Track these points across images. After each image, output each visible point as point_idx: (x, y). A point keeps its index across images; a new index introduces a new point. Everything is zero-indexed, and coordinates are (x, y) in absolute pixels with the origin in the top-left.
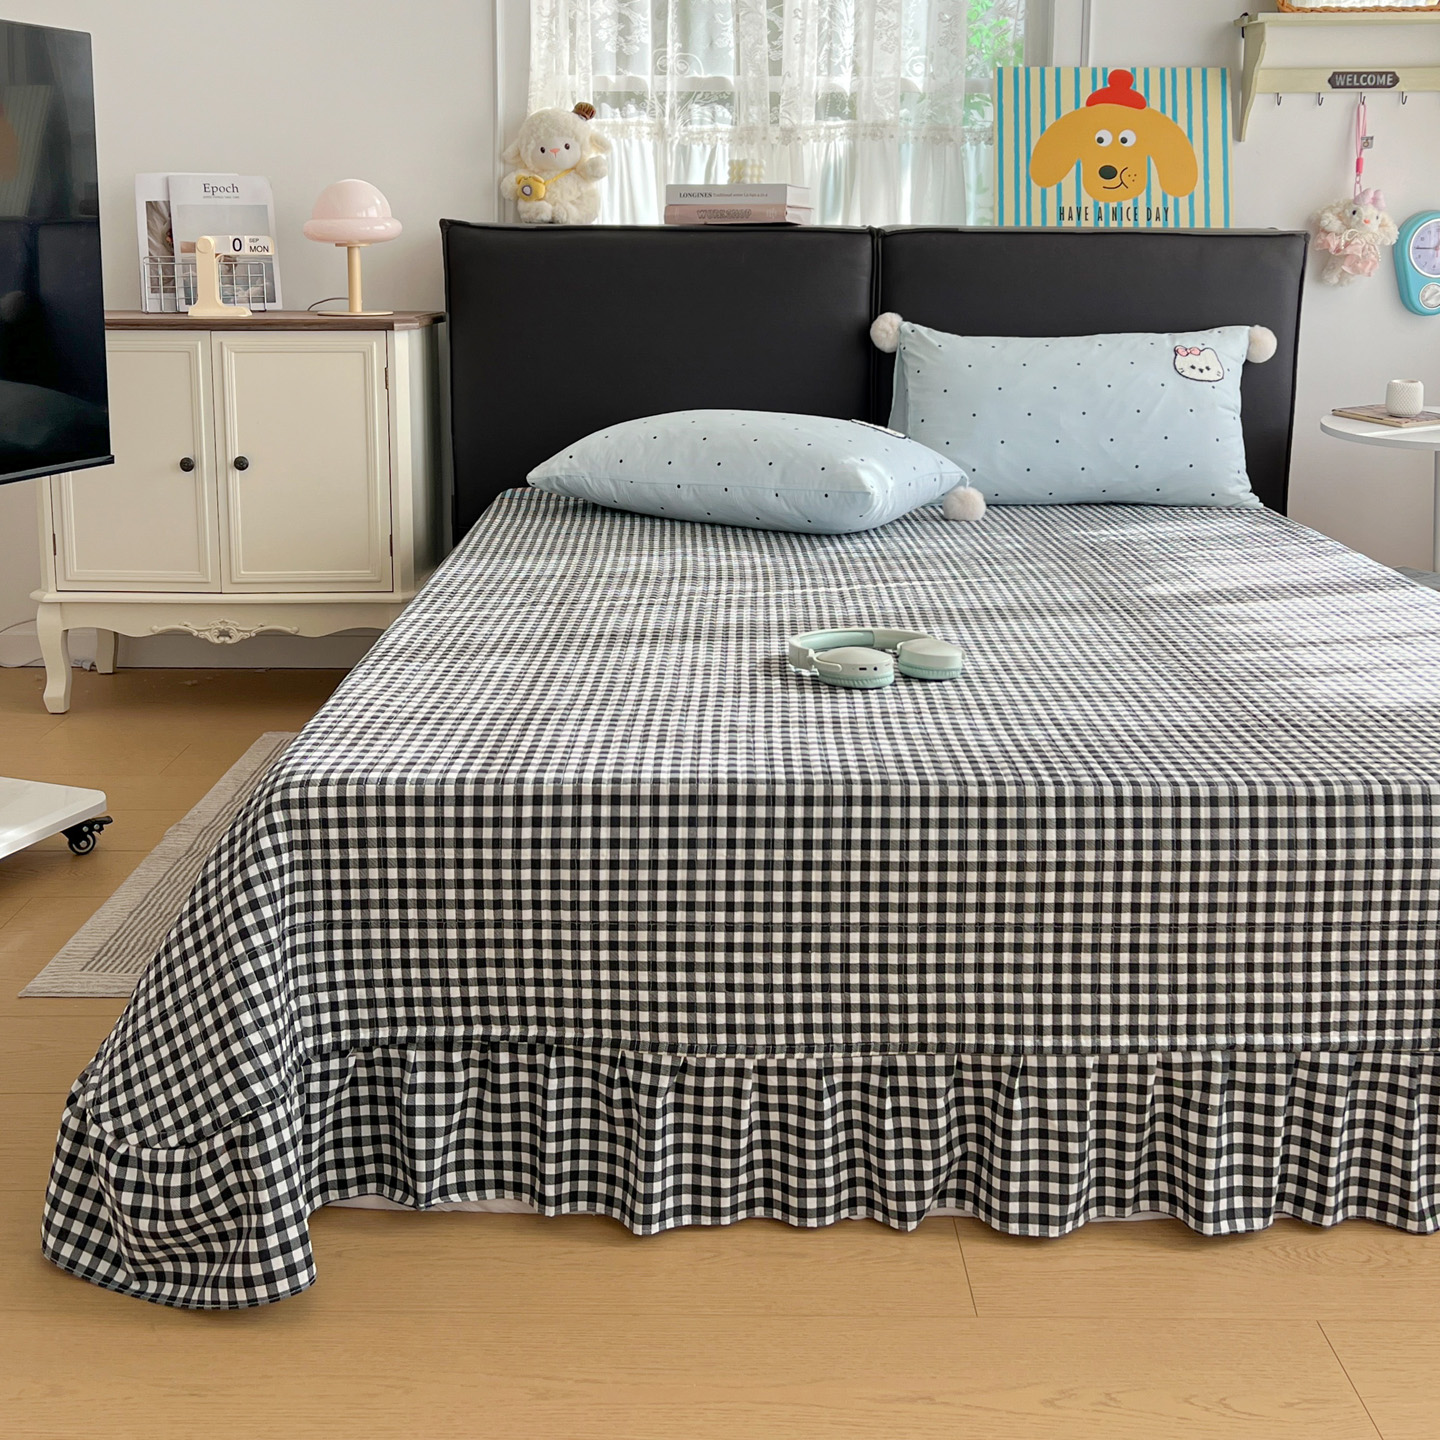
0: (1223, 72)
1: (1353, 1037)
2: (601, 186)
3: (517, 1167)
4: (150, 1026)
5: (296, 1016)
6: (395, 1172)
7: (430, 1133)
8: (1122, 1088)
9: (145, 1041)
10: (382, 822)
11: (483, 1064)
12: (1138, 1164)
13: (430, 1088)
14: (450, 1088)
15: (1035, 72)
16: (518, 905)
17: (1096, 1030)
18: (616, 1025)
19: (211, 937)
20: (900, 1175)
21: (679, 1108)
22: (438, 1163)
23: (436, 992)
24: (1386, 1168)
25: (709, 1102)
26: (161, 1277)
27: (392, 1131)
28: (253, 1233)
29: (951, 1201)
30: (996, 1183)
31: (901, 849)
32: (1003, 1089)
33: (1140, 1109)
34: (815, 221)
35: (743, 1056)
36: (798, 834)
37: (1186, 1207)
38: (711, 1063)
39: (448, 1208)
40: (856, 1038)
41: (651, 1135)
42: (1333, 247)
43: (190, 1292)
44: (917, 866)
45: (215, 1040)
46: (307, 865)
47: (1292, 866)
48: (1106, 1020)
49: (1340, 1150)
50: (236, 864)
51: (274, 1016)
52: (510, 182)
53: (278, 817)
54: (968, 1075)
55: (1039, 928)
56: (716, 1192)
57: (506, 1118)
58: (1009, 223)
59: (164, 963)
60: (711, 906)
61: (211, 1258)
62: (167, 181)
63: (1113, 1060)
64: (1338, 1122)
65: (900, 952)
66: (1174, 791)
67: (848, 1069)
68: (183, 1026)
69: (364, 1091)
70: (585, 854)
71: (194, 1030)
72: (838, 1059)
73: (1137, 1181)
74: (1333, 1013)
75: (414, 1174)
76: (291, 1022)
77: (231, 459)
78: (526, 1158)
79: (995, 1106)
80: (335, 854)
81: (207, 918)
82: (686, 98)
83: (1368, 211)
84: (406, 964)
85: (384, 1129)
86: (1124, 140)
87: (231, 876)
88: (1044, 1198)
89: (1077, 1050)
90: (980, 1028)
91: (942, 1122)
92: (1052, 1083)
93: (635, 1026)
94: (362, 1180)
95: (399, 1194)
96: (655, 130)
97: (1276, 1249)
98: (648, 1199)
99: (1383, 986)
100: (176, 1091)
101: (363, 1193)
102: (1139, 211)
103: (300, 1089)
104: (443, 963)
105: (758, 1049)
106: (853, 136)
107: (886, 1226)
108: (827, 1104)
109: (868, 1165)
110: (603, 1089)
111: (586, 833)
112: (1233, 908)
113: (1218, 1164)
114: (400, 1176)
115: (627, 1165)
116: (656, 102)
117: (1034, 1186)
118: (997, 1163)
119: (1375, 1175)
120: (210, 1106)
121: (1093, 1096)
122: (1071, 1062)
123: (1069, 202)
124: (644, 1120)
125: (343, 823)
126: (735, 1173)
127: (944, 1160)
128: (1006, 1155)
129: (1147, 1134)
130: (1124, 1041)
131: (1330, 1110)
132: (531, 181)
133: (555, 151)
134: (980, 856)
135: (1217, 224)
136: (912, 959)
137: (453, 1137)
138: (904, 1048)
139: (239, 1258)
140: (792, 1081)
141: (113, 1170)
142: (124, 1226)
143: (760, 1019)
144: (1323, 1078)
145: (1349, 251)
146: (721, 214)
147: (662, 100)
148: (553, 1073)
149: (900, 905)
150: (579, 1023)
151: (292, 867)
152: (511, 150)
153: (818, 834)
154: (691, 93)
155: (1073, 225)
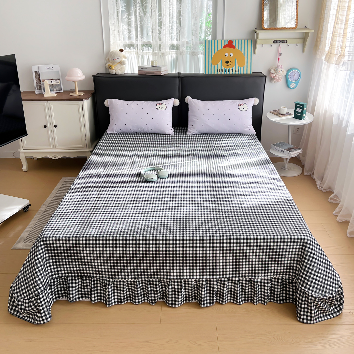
0: (251, 40)
1: (228, 276)
3: (88, 295)
6: (68, 295)
7: (72, 290)
8: (188, 284)
9: (21, 280)
10: (60, 243)
11: (81, 279)
13: (72, 283)
14: (76, 283)
15: (213, 41)
17: (183, 276)
18: (102, 274)
19: (31, 264)
20: (152, 297)
21: (114, 287)
22: (74, 295)
24: (234, 295)
25: (119, 286)
28: (40, 313)
29: (161, 299)
32: (168, 284)
33: (192, 287)
35: (124, 279)
37: (199, 302)
39: (76, 301)
40: (143, 276)
42: (272, 77)
44: (151, 251)
46: (48, 250)
47: (216, 250)
48: (185, 274)
49: (226, 293)
50: (35, 251)
52: (107, 65)
54: (162, 282)
55: (173, 260)
56: (121, 299)
57: (86, 287)
58: (207, 73)
59: (24, 267)
60: (116, 257)
62: (38, 67)
63: (187, 280)
64: (225, 289)
66: (196, 238)
67: (142, 281)
69: (61, 283)
72: (140, 280)
73: (192, 297)
74: (224, 272)
75: (70, 297)
77: (54, 125)
78: (89, 293)
81: (31, 260)
82: (143, 46)
83: (280, 69)
84: (66, 265)
86: (231, 55)
87: (34, 253)
88: (175, 301)
90: (164, 275)
91: (158, 289)
92: (176, 284)
94: (62, 296)
95: (68, 299)
96: (136, 53)
98: (109, 301)
100: (26, 290)
101: (63, 298)
102: (233, 70)
103: (49, 285)
104: (72, 265)
105: (126, 278)
106: (177, 54)
107: (150, 303)
108: (139, 286)
110: (101, 283)
111: (95, 246)
112: (206, 257)
113: (204, 296)
116: (136, 47)
117: (173, 299)
120: (32, 293)
121: (183, 285)
122: (179, 280)
123: (219, 68)
125: (53, 244)
126: (124, 296)
127: (159, 294)
129: (193, 290)
131: (224, 287)
132: (111, 66)
133: (116, 59)
134: (162, 249)
135: (249, 72)
136: (151, 265)
137: (77, 290)
138: (151, 278)
139: (38, 317)
140: (132, 283)
143: (126, 274)
144: (223, 282)
145: (275, 78)
146: (149, 73)
148: (93, 281)
149: (149, 256)
150: (96, 274)
151: (45, 251)
152: (107, 58)
153: (134, 246)
154: (144, 45)
155: (220, 73)
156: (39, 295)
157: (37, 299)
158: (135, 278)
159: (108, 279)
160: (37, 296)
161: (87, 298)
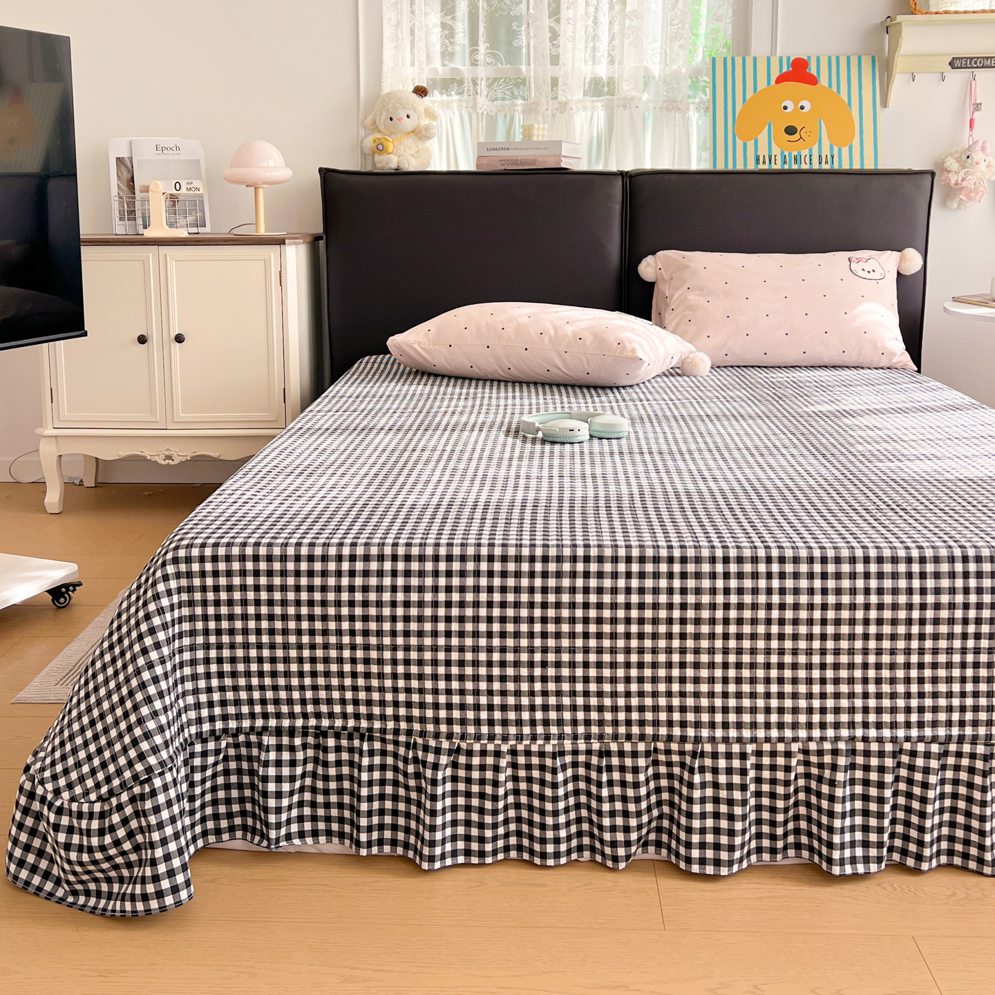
0: (873, 58)
1: (942, 732)
2: (433, 144)
3: (341, 820)
4: (80, 717)
5: (183, 711)
6: (255, 823)
7: (279, 795)
8: (773, 768)
9: (76, 727)
10: (243, 573)
11: (317, 747)
12: (786, 822)
13: (279, 763)
14: (293, 763)
15: (739, 60)
16: (339, 633)
17: (754, 725)
18: (409, 719)
19: (123, 654)
20: (613, 829)
21: (455, 779)
22: (284, 817)
23: (283, 695)
24: (968, 828)
25: (476, 775)
26: (88, 893)
27: (253, 794)
28: (148, 862)
29: (651, 849)
30: (683, 836)
31: (612, 593)
32: (687, 768)
33: (787, 783)
34: (583, 167)
35: (500, 742)
36: (538, 582)
37: (820, 855)
38: (477, 747)
39: (292, 850)
40: (581, 729)
41: (434, 798)
42: (953, 182)
43: (107, 904)
44: (623, 606)
45: (123, 726)
46: (191, 603)
47: (895, 607)
48: (761, 718)
49: (933, 814)
50: (141, 602)
51: (165, 709)
52: (369, 142)
53: (170, 569)
54: (662, 758)
55: (711, 651)
56: (482, 840)
57: (333, 785)
58: (720, 167)
59: (90, 672)
60: (476, 634)
61: (121, 880)
62: (131, 143)
63: (767, 747)
64: (931, 794)
65: (611, 668)
66: (809, 553)
67: (575, 752)
68: (102, 717)
69: (233, 765)
70: (387, 597)
71: (109, 719)
72: (568, 745)
73: (786, 835)
74: (926, 714)
75: (267, 824)
76: (179, 715)
77: (173, 335)
78: (347, 814)
79: (681, 780)
80: (211, 596)
81: (120, 640)
82: (493, 82)
83: (978, 156)
84: (261, 674)
85: (247, 793)
86: (802, 108)
87: (137, 611)
88: (717, 847)
89: (740, 740)
90: (670, 724)
91: (643, 791)
92: (722, 763)
93: (423, 720)
94: (232, 829)
95: (257, 839)
96: (470, 105)
97: (886, 885)
98: (432, 844)
99: (963, 695)
100: (96, 762)
101: (233, 838)
102: (813, 158)
103: (186, 763)
104: (287, 674)
105: (510, 737)
106: (609, 107)
107: (603, 865)
108: (560, 777)
109: (591, 822)
110: (401, 765)
111: (387, 581)
112: (852, 637)
113: (843, 823)
114: (258, 826)
115: (418, 820)
116: (471, 85)
117: (710, 838)
118: (683, 821)
119: (960, 833)
120: (119, 772)
121: (752, 774)
122: (736, 748)
123: (763, 152)
124: (429, 787)
125: (216, 574)
126: (495, 826)
127: (645, 819)
128: (690, 815)
129: (792, 801)
130: (774, 733)
131: (925, 785)
132: (383, 140)
133: (400, 120)
134: (668, 598)
135: (869, 166)
136: (621, 673)
137: (296, 798)
138: (615, 737)
139: (139, 880)
140: (535, 761)
141: (52, 817)
142: (61, 857)
143: (512, 715)
144: (920, 762)
145: (964, 184)
146: (516, 162)
147: (475, 83)
148: (366, 754)
149: (611, 634)
150: (383, 717)
151: (180, 605)
152: (369, 119)
153: (552, 582)
154: (495, 80)
155: (766, 167)
156: (149, 780)
157: (142, 797)
158: (547, 738)
159: (432, 743)
160: (142, 783)
161: (336, 840)
